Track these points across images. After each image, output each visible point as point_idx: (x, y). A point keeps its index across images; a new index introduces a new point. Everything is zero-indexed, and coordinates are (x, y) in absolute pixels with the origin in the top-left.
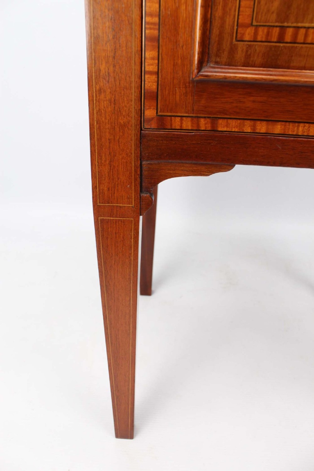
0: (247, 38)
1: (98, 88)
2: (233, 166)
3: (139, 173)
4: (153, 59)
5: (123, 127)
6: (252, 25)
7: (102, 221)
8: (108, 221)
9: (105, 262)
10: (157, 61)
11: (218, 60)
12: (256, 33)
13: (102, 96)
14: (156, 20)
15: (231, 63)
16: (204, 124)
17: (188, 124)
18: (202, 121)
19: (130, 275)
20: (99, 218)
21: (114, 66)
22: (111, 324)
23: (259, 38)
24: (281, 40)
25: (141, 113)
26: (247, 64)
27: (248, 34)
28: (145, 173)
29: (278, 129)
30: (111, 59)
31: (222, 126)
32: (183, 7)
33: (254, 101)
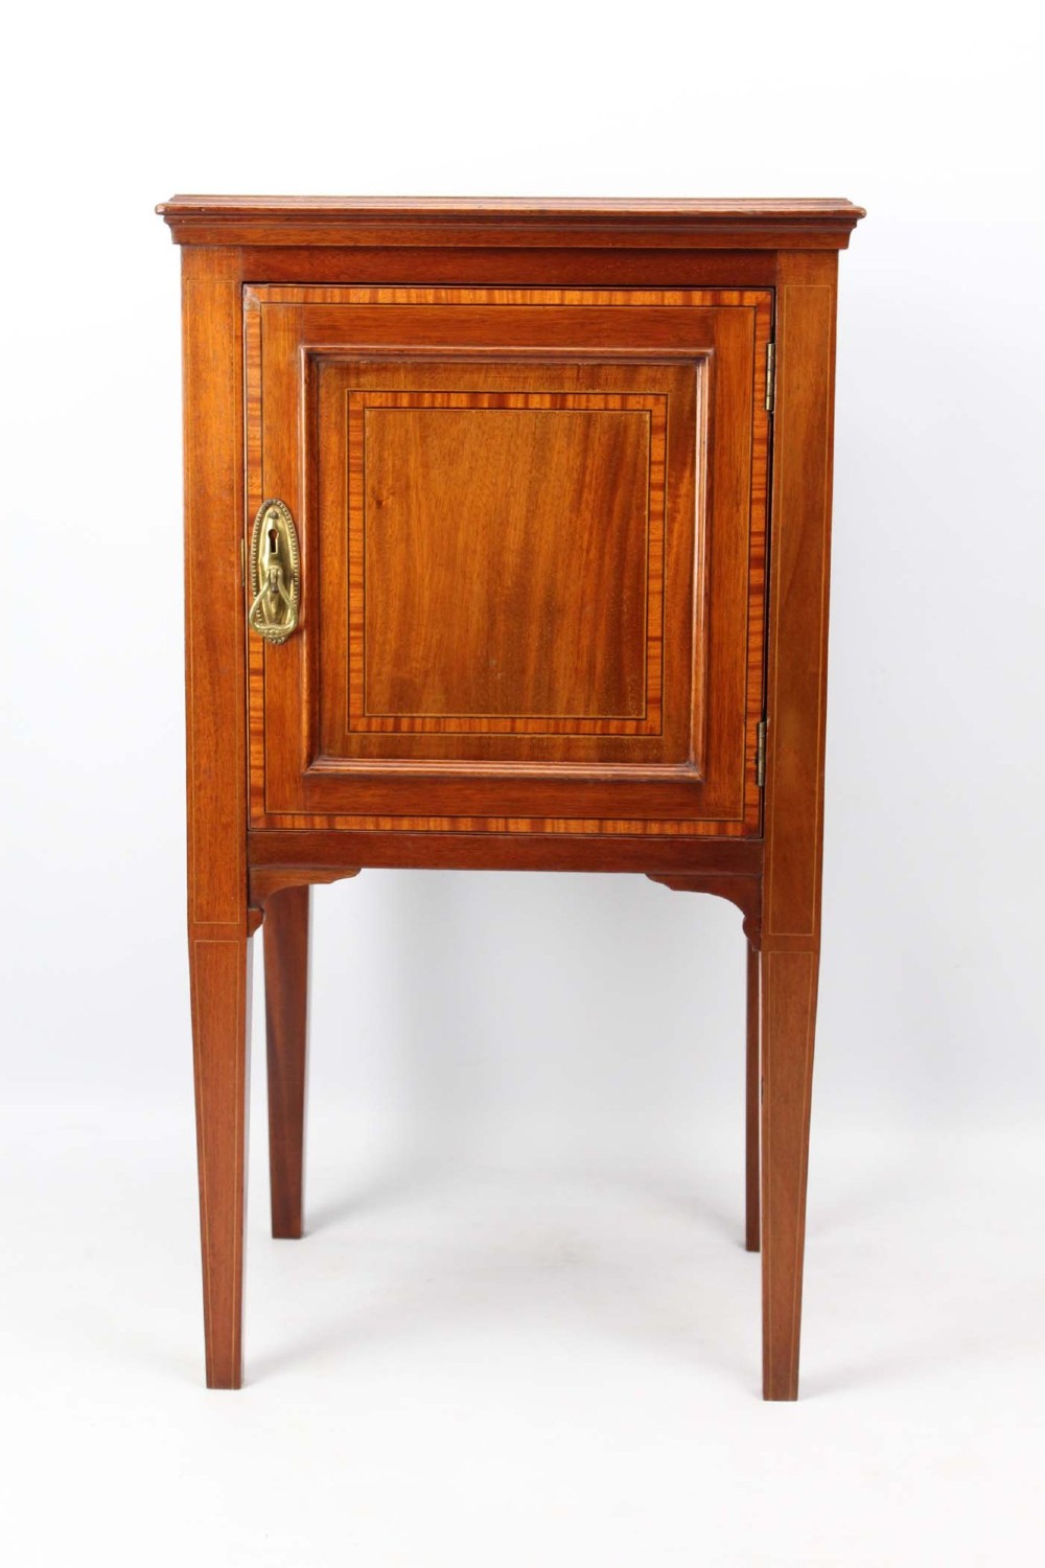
0: (360, 728)
1: (197, 783)
2: (359, 870)
3: (245, 881)
4: (258, 753)
5: (226, 827)
6: (364, 716)
7: (199, 945)
8: (206, 946)
9: (201, 1007)
10: (262, 756)
11: (331, 751)
12: (369, 724)
13: (202, 792)
14: (261, 714)
15: (346, 755)
16: (320, 823)
17: (300, 823)
18: (317, 820)
19: (234, 1025)
20: (196, 941)
21: (216, 761)
22: (205, 1108)
23: (373, 729)
24: (397, 729)
25: (246, 811)
26: (364, 755)
27: (361, 725)
28: (253, 882)
29: (405, 824)
30: (212, 754)
31: (341, 824)
32: (289, 702)
33: (373, 795)
